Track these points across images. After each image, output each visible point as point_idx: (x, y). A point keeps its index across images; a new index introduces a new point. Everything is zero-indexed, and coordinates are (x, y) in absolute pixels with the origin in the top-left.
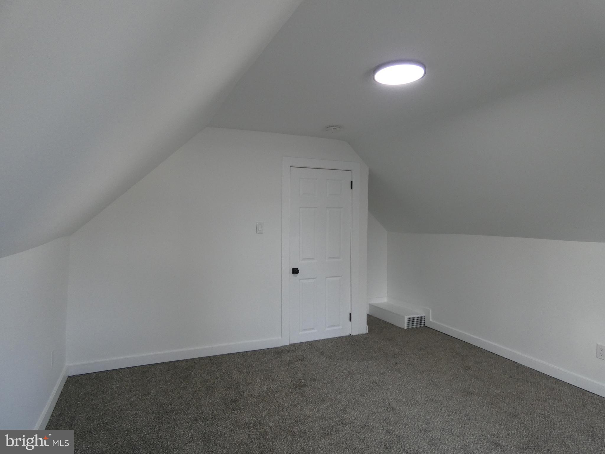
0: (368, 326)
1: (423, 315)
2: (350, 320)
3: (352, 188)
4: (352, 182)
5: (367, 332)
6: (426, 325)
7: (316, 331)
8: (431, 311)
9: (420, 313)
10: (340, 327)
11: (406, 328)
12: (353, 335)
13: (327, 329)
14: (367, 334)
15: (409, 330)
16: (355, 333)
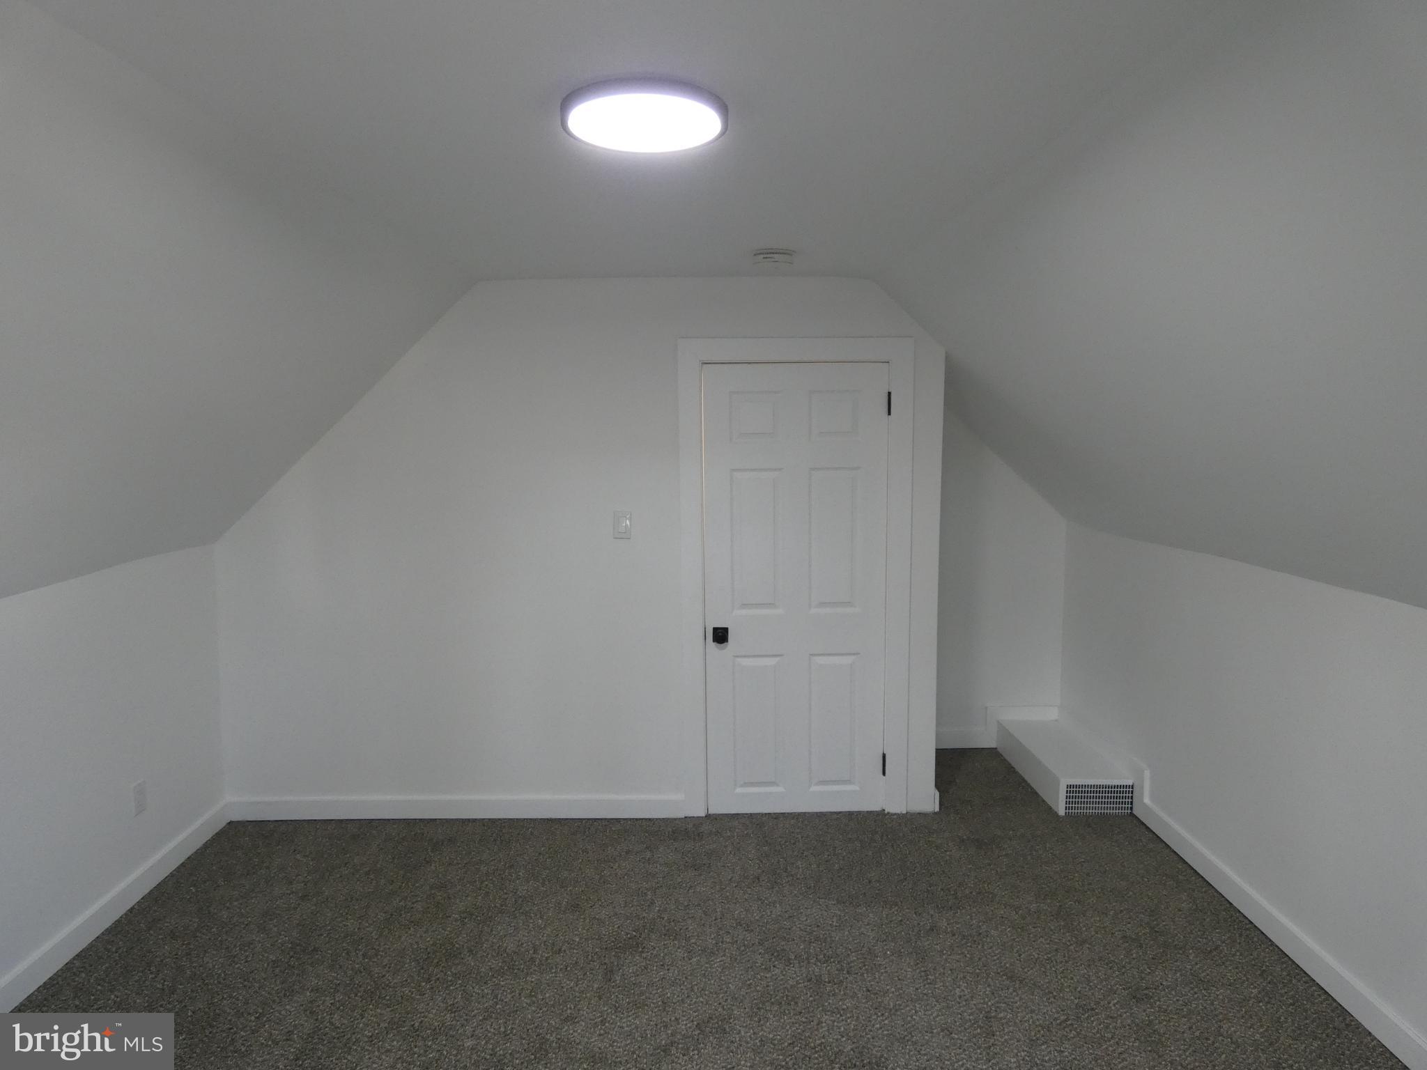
0: (937, 794)
1: (1130, 783)
2: (884, 773)
3: (889, 413)
4: (889, 394)
5: (937, 809)
6: (1134, 812)
7: (780, 789)
8: (1147, 774)
9: (1119, 776)
10: (856, 788)
11: (1062, 812)
12: (888, 813)
13: (814, 789)
14: (936, 813)
15: (1072, 819)
16: (896, 806)
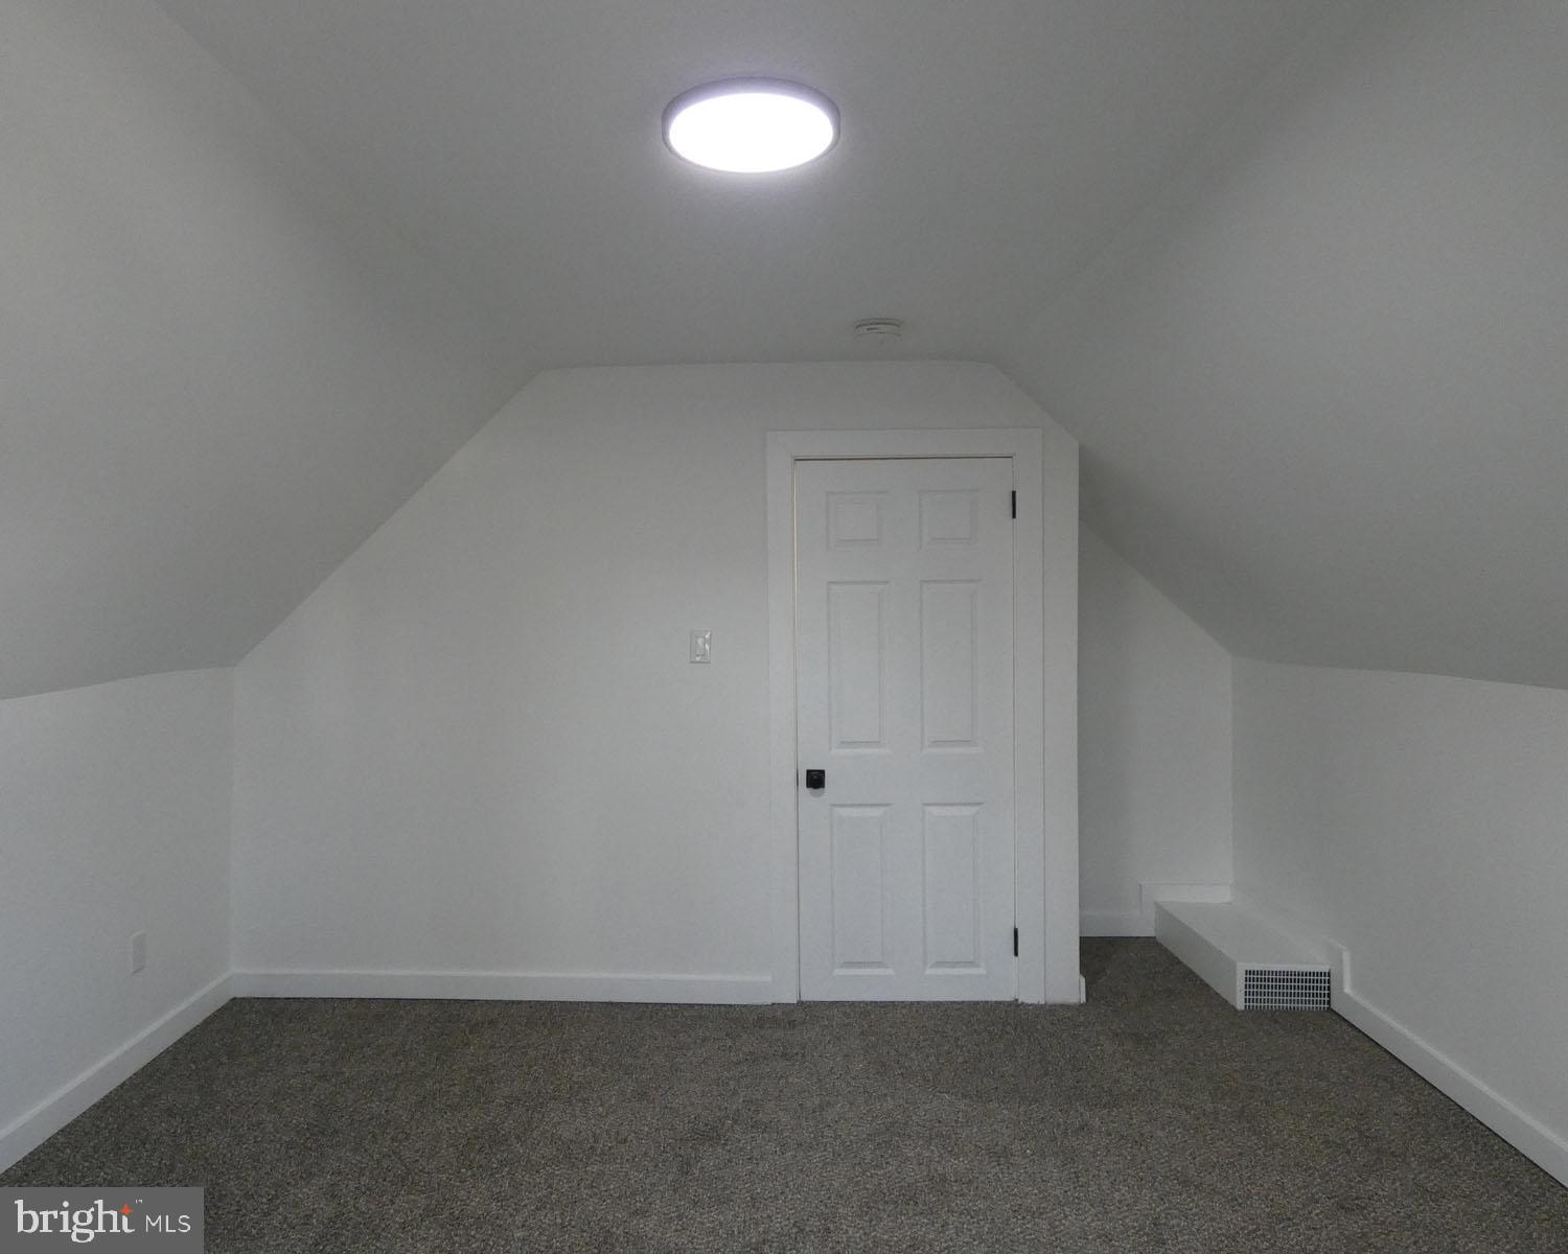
0: (1083, 980)
1: (1325, 969)
2: (1016, 954)
3: (1014, 516)
4: (1014, 493)
5: (1083, 1000)
6: (1333, 1006)
7: (890, 971)
8: (1346, 957)
9: (1312, 961)
10: (982, 971)
11: (1240, 1005)
12: (1022, 1003)
13: (929, 971)
14: (1081, 1005)
15: (1253, 1014)
16: (1032, 996)
